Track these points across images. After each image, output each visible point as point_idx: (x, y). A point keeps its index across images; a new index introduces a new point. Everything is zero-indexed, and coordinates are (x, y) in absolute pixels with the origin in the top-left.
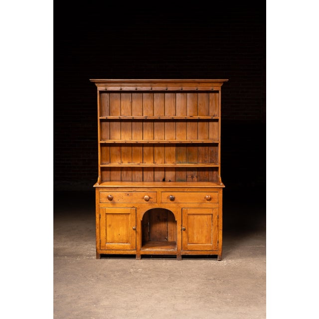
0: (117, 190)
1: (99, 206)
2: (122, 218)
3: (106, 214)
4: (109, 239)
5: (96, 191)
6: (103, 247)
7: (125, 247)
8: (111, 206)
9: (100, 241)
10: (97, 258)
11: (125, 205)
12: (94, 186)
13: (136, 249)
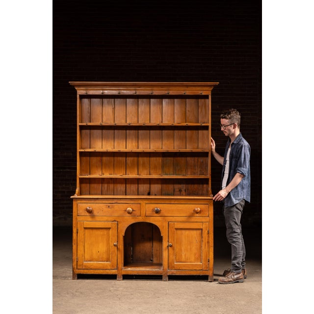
0: (97, 201)
1: (76, 219)
2: (102, 233)
3: (85, 228)
4: (87, 256)
5: (74, 203)
6: (80, 266)
7: (106, 266)
8: (90, 219)
9: (77, 259)
10: (74, 278)
11: (105, 218)
12: (71, 197)
13: (117, 268)
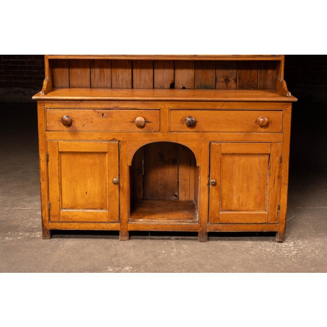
0: (82, 105)
1: (45, 137)
2: (91, 161)
3: (61, 153)
4: (66, 201)
5: (39, 107)
6: (54, 216)
7: (100, 217)
8: (69, 137)
9: (50, 205)
10: (44, 237)
11: (97, 136)
12: (34, 97)
13: (120, 221)
